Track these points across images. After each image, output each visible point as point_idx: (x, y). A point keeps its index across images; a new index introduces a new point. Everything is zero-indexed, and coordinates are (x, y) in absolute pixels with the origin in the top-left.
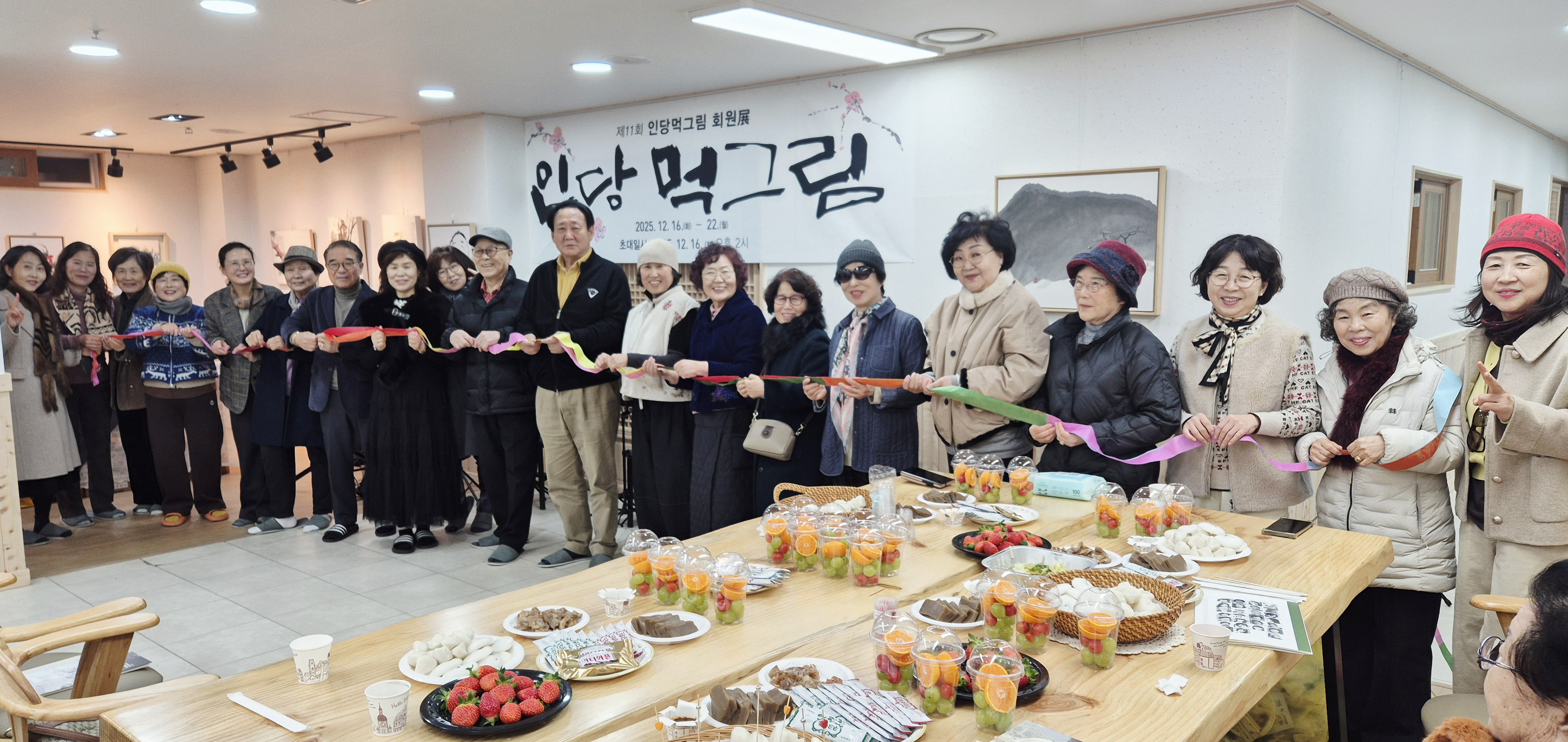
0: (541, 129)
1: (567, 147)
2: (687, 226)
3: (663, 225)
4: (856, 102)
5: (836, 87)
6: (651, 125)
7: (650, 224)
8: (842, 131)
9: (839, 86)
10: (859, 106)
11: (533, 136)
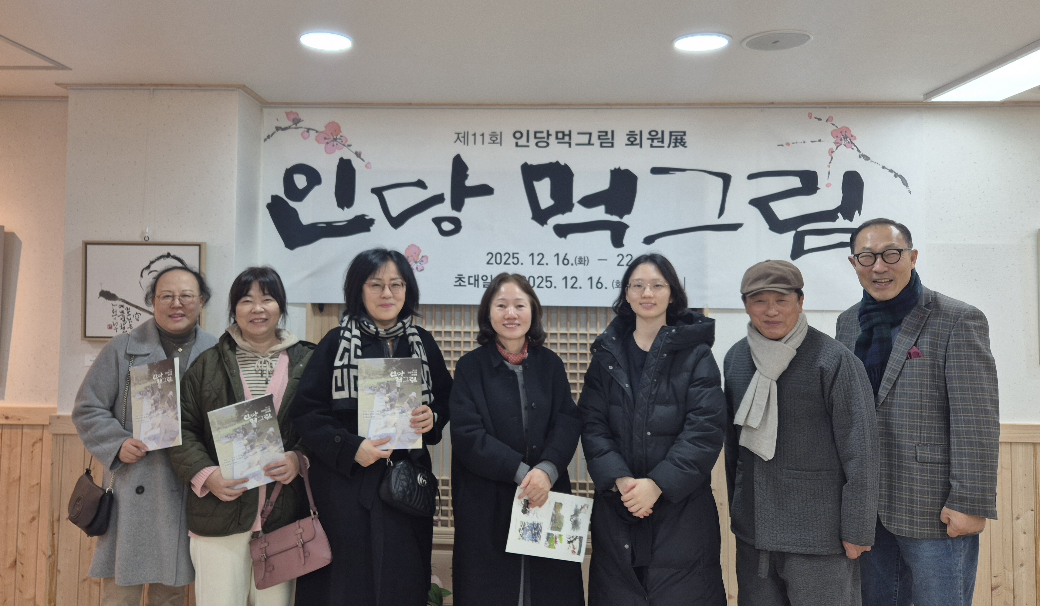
0: (297, 121)
1: (354, 149)
2: (582, 261)
3: (537, 259)
4: (846, 138)
5: (820, 119)
6: (517, 135)
7: (514, 255)
8: (829, 166)
9: (824, 119)
10: (852, 143)
11: (278, 129)
